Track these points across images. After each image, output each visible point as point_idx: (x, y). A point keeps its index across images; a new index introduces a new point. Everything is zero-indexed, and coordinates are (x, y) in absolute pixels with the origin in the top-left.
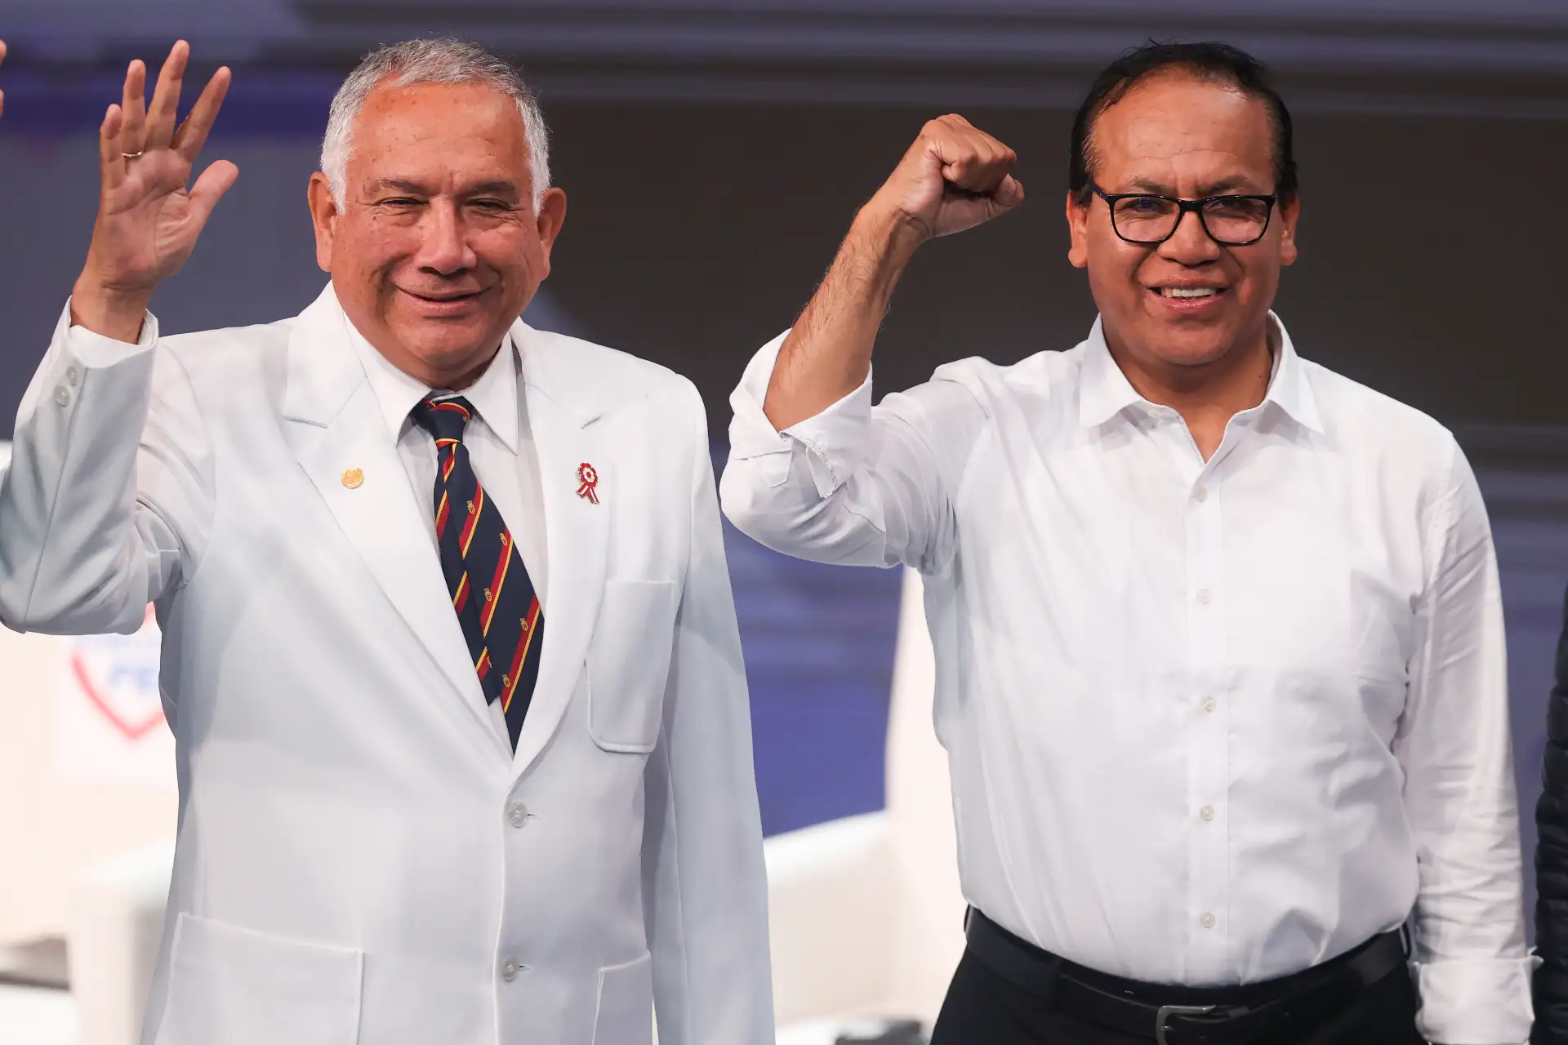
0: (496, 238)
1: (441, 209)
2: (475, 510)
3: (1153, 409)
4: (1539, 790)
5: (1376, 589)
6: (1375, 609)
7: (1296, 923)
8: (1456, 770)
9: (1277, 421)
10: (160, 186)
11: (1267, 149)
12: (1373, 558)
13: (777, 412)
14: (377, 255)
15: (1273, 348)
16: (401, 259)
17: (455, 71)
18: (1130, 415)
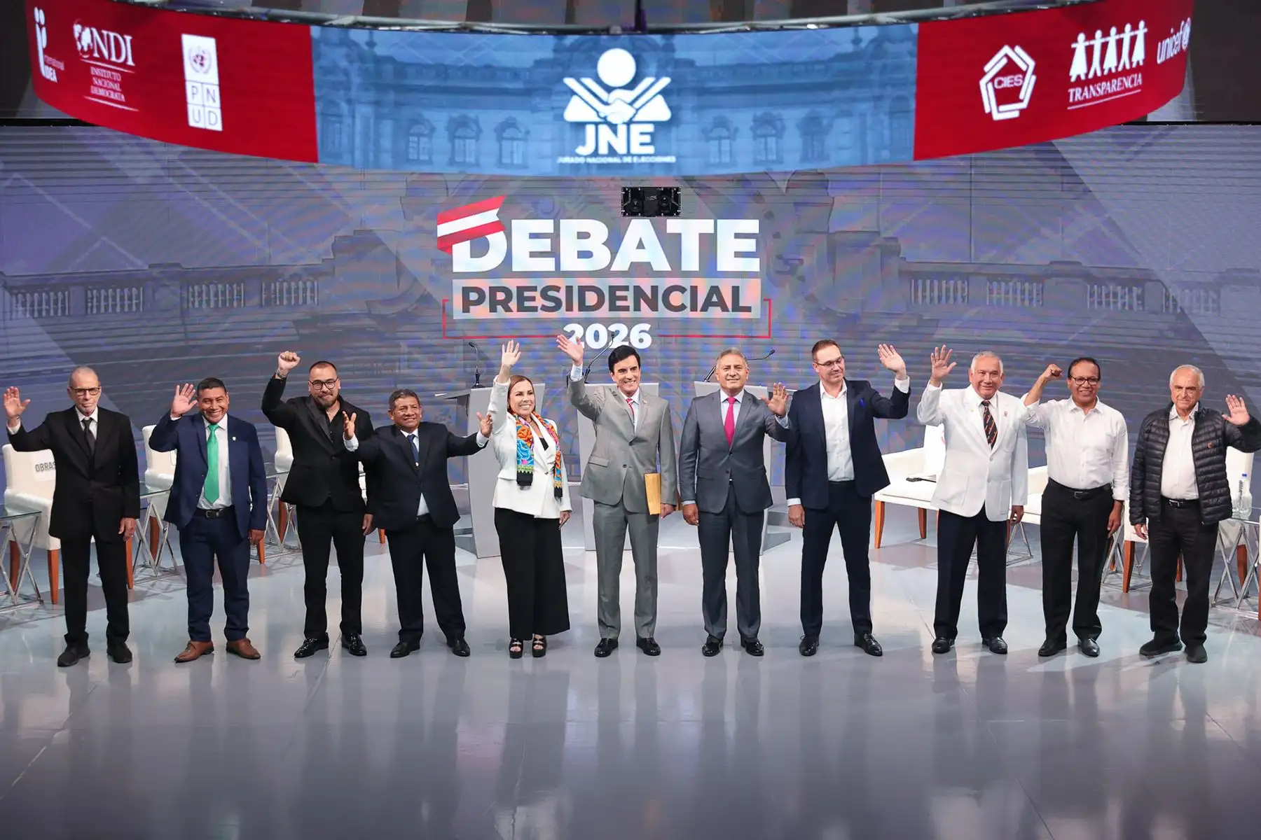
0: (995, 379)
1: (988, 374)
2: (989, 417)
3: (1078, 408)
4: (1132, 464)
5: (1109, 435)
6: (1109, 438)
7: (1095, 482)
8: (1121, 461)
9: (1096, 411)
10: (940, 366)
11: (1097, 372)
12: (1109, 431)
13: (1026, 404)
14: (979, 380)
15: (1097, 400)
16: (981, 382)
17: (991, 356)
18: (1075, 409)
